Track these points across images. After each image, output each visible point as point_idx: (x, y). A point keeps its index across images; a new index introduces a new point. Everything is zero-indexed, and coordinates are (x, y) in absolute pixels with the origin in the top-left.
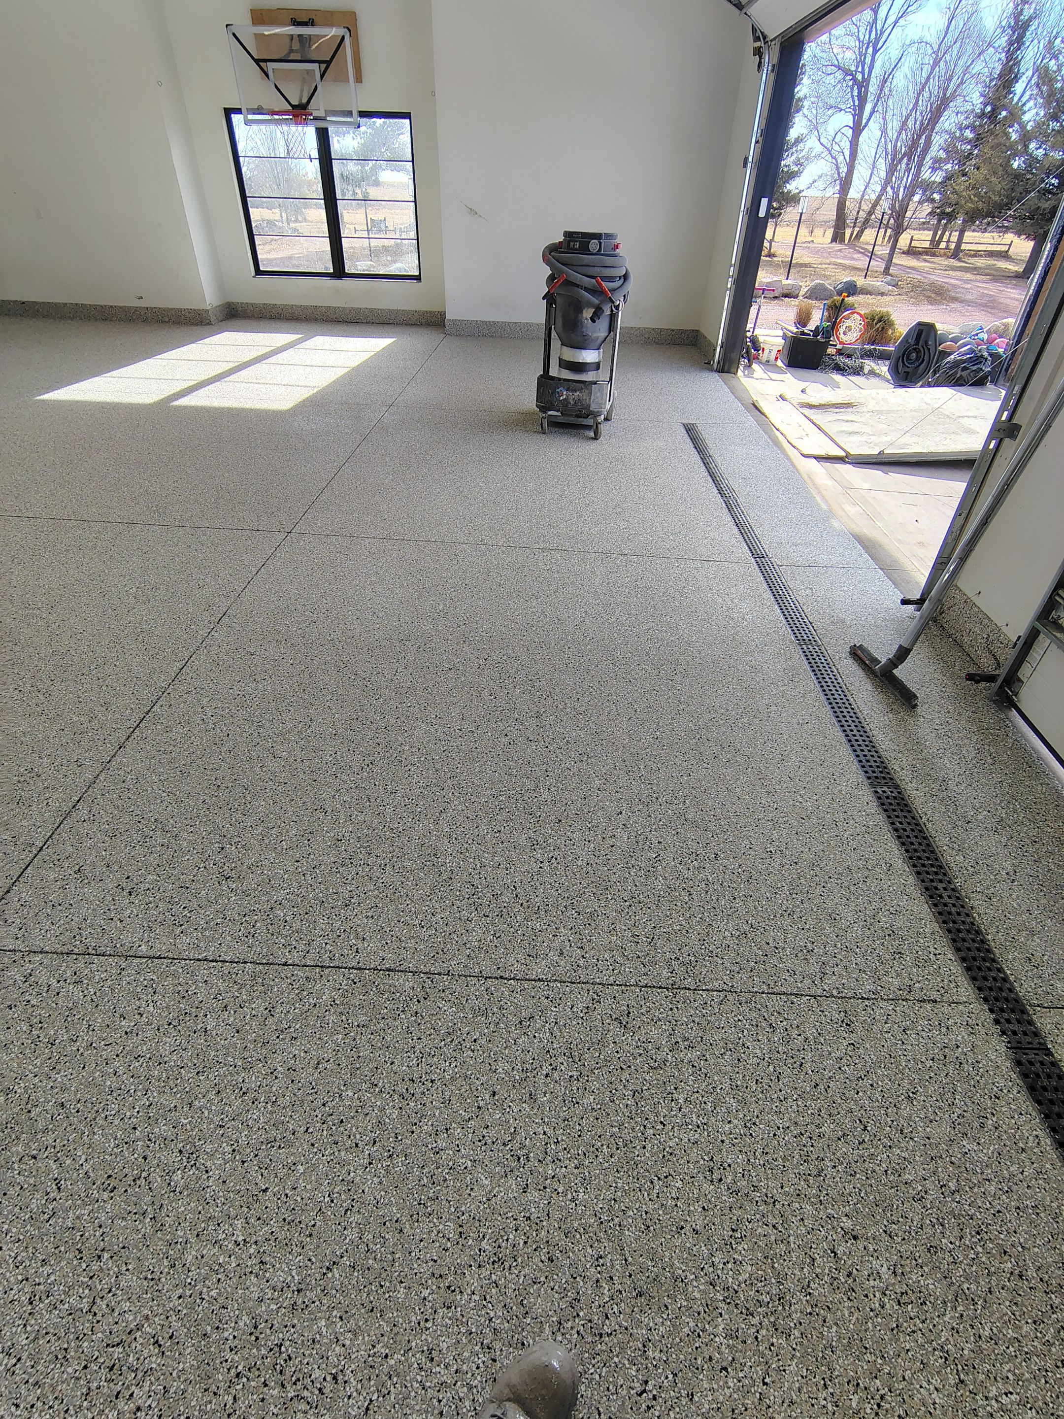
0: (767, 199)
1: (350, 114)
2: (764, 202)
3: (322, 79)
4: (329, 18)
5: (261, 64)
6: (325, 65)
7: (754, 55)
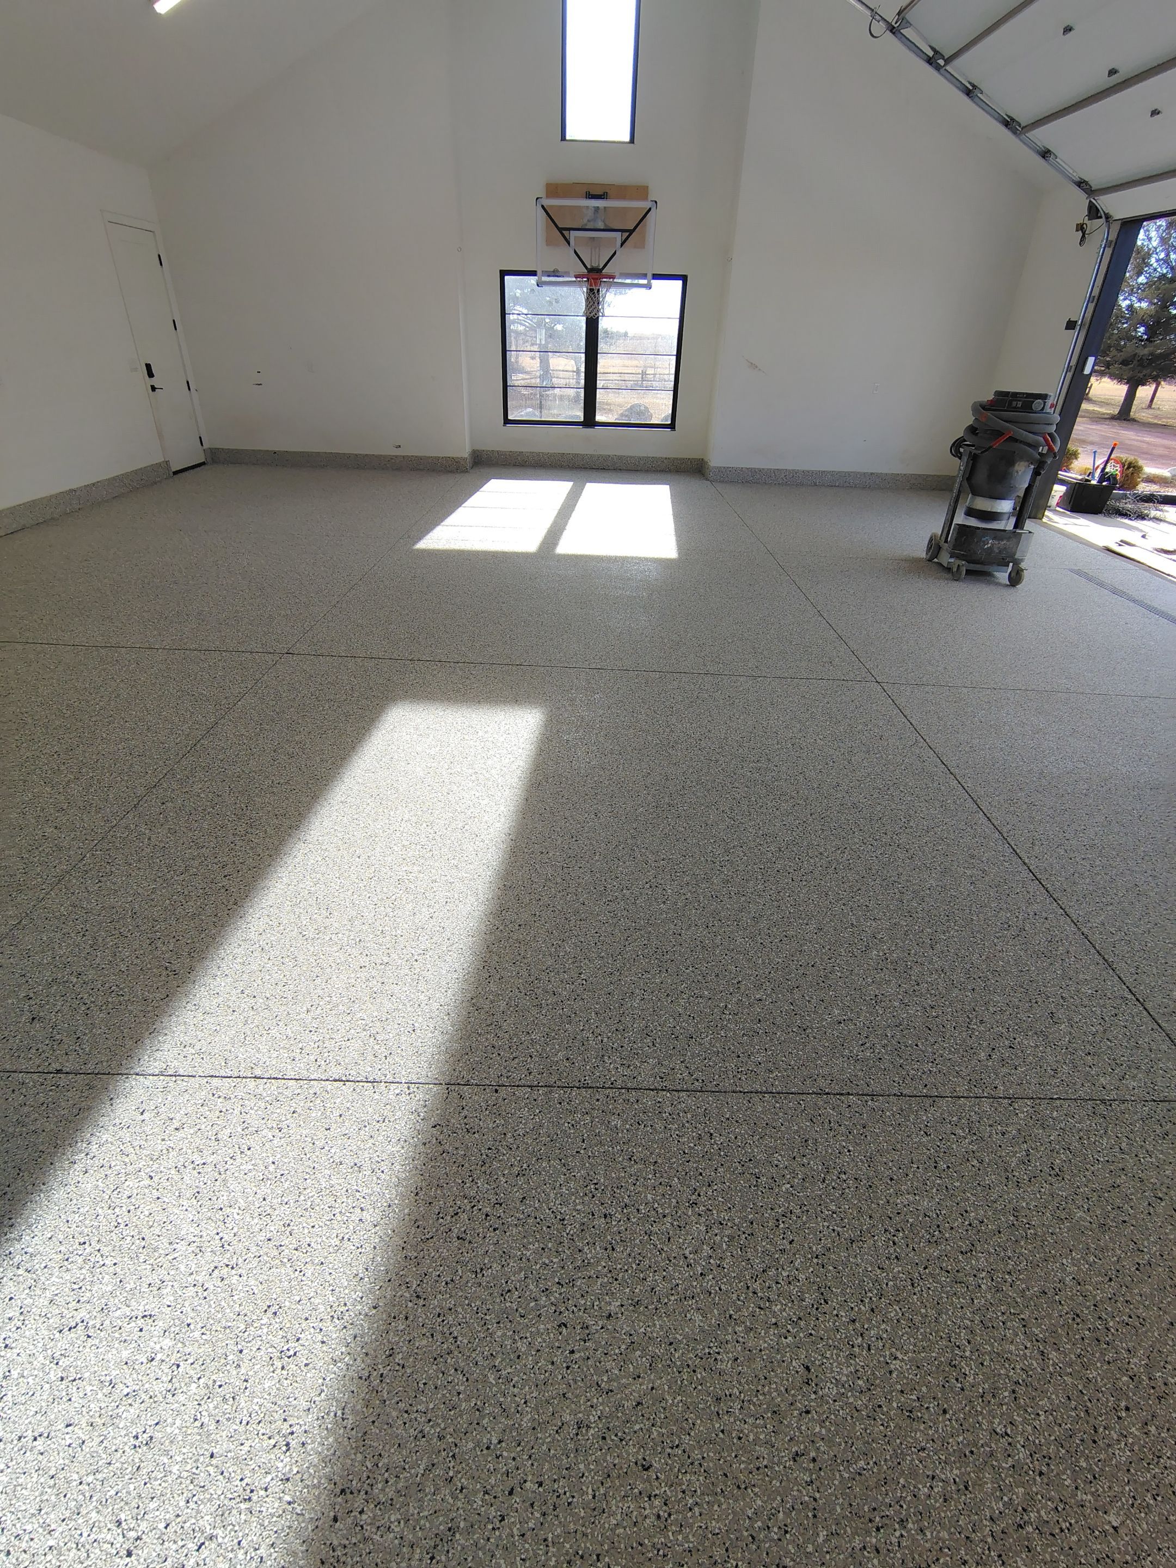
0: (1093, 358)
1: (644, 276)
2: (1091, 360)
3: (622, 246)
4: (623, 191)
5: (564, 232)
6: (628, 234)
7: (1077, 230)
